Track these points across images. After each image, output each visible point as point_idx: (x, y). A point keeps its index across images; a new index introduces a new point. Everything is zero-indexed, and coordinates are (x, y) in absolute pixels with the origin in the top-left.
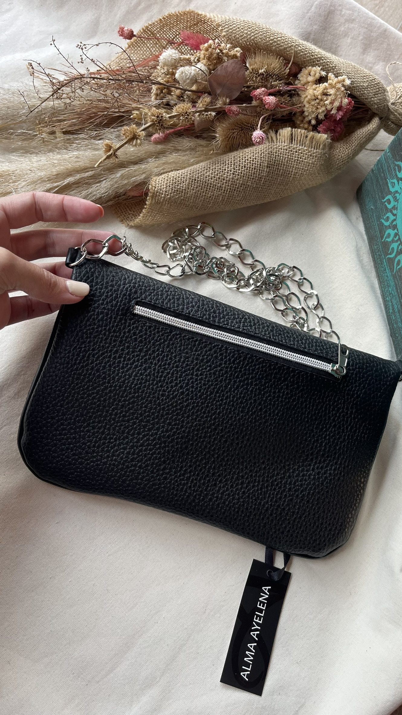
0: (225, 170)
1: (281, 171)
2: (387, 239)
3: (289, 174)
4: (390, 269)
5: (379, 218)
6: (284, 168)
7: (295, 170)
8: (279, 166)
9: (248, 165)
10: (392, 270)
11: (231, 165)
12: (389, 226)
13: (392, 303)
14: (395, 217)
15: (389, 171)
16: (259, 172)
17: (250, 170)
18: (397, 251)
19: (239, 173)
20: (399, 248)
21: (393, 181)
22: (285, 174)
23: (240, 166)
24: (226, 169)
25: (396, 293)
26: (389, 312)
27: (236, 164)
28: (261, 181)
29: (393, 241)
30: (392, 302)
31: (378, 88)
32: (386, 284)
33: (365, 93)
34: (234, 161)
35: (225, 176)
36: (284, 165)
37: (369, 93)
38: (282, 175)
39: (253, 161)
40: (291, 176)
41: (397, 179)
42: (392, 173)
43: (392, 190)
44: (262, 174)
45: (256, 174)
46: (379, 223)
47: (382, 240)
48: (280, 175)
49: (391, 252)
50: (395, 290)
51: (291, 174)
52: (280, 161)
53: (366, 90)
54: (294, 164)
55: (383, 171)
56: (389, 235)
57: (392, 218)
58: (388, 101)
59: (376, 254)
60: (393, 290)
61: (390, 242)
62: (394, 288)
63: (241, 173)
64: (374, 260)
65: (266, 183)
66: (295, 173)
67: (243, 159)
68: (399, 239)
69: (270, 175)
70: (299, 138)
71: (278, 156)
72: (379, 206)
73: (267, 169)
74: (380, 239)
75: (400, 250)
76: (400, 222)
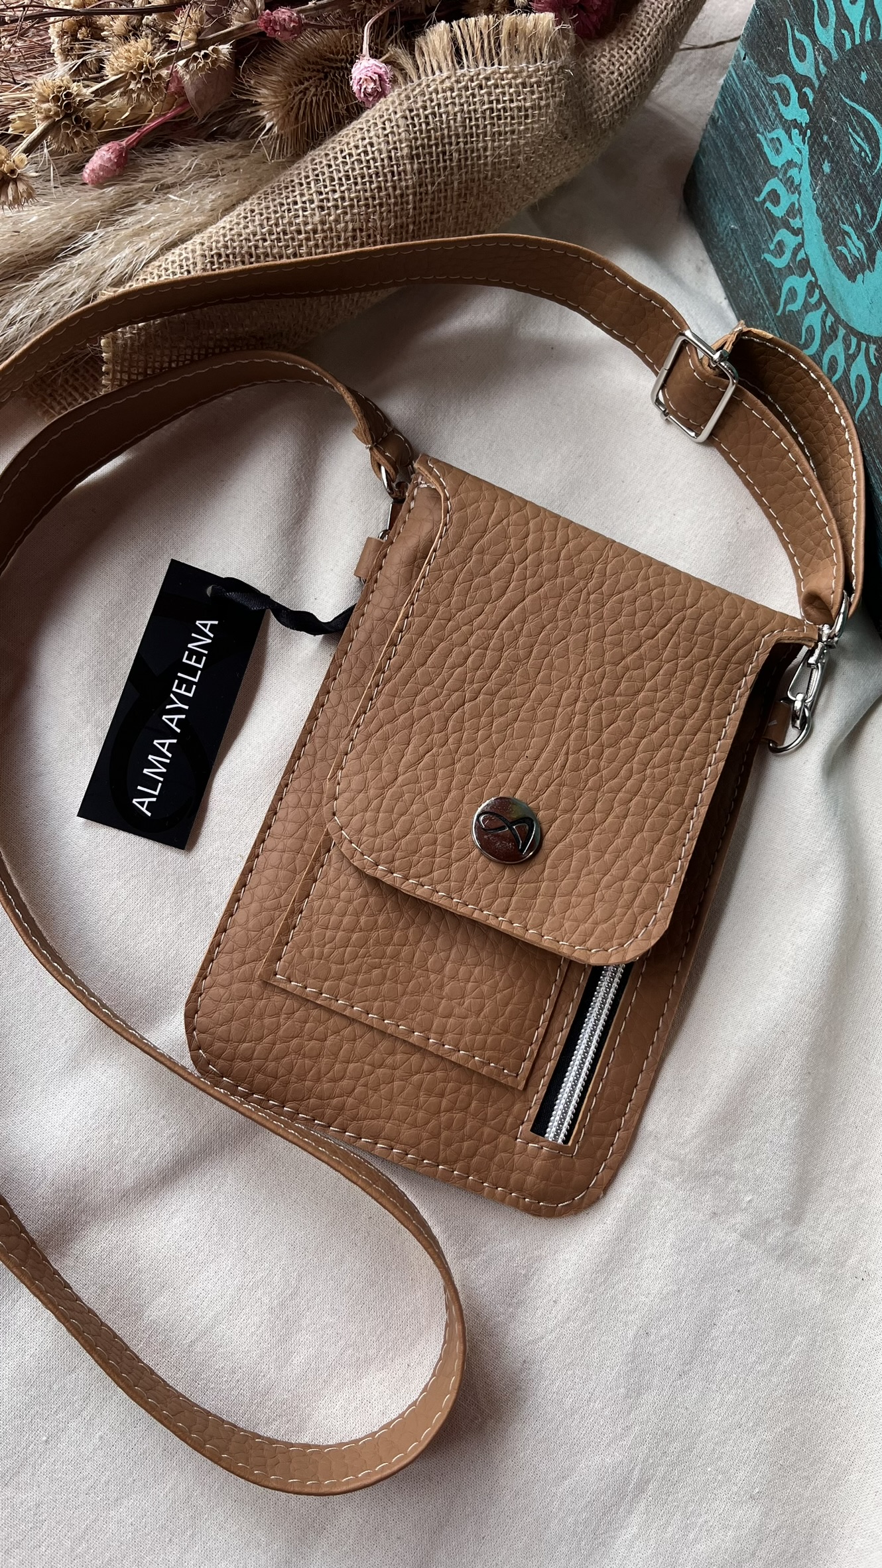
0: (295, 203)
2: (789, 307)
5: (756, 250)
9: (353, 170)
11: (309, 183)
12: (788, 266)
14: (799, 239)
15: (757, 110)
16: (392, 181)
17: (364, 184)
18: (823, 333)
19: (336, 200)
20: (828, 323)
21: (774, 135)
23: (332, 179)
24: (298, 198)
27: (321, 177)
28: (408, 203)
29: (807, 308)
34: (314, 170)
35: (301, 219)
39: (366, 153)
41: (783, 126)
42: (767, 112)
43: (777, 161)
44: (404, 184)
45: (386, 189)
46: (758, 264)
48: (455, 171)
49: (806, 339)
51: (486, 157)
52: (442, 129)
54: (485, 126)
55: (742, 113)
56: (793, 293)
57: (791, 241)
61: (798, 312)
63: (343, 199)
66: (493, 149)
67: (336, 158)
69: (426, 177)
70: (477, 45)
71: (434, 114)
72: (749, 218)
73: (412, 164)
74: (772, 311)
75: (831, 327)
76: (816, 248)
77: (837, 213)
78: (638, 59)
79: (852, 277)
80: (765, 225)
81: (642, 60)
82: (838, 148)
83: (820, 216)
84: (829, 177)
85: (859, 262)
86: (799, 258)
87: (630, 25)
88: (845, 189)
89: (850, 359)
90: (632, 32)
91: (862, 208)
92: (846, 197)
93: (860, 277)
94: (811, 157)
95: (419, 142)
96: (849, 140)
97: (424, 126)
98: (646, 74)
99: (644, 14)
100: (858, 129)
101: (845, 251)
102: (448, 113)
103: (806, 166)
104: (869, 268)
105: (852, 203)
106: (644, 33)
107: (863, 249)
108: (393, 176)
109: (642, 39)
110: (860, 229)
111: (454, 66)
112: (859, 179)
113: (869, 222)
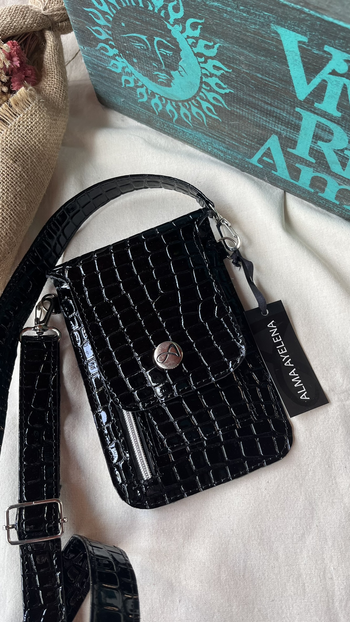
1: (28, 152)
2: (159, 110)
3: (35, 147)
4: (186, 127)
5: (135, 102)
6: (27, 147)
7: (36, 139)
8: (22, 151)
10: (187, 126)
12: (149, 98)
13: (217, 149)
14: (145, 88)
15: (100, 61)
16: (14, 173)
18: (175, 109)
20: (174, 105)
21: (112, 64)
22: (33, 151)
25: (210, 139)
26: (222, 157)
28: (24, 176)
29: (164, 106)
30: (215, 148)
31: (21, 11)
32: (196, 140)
33: (15, 26)
36: (24, 146)
37: (19, 21)
38: (31, 154)
40: (39, 147)
41: (112, 59)
42: (104, 59)
43: (119, 71)
44: (18, 171)
45: (14, 177)
46: (139, 105)
47: (156, 114)
48: (31, 156)
49: (172, 115)
50: (208, 138)
51: (37, 145)
52: (17, 147)
53: (13, 22)
54: (30, 136)
55: (97, 65)
56: (156, 105)
57: (143, 90)
58: (39, 12)
59: (165, 129)
60: (206, 139)
61: (163, 109)
62: (205, 136)
64: (169, 134)
65: (29, 173)
66: (38, 141)
68: (166, 99)
69: (24, 164)
70: (8, 115)
71: (11, 145)
72: (125, 94)
73: (16, 164)
74: (154, 115)
75: (176, 105)
76: (152, 86)
77: (149, 71)
78: (57, 79)
79: (169, 86)
80: (131, 92)
81: (58, 79)
82: (133, 52)
83: (145, 76)
84: (138, 62)
85: (168, 80)
86: (149, 94)
87: (46, 71)
88: (145, 62)
89: (189, 110)
90: (49, 73)
91: (155, 63)
92: (148, 64)
93: (172, 84)
94: (128, 61)
95: (13, 156)
96: (135, 47)
97: (11, 150)
98: (63, 82)
99: (48, 64)
100: (134, 41)
101: (161, 80)
102: (15, 141)
103: (129, 65)
104: (172, 79)
105: (151, 65)
106: (53, 70)
107: (166, 75)
108: (13, 172)
109: (53, 72)
110: (160, 70)
111: (6, 126)
112: (147, 56)
113: (161, 66)
